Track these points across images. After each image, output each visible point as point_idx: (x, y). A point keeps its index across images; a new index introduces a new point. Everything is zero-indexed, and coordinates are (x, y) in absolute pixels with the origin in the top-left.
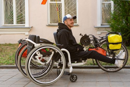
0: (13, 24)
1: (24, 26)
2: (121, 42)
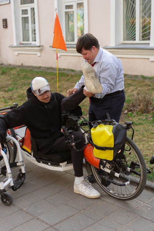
0: (135, 40)
1: (149, 44)
2: (112, 146)
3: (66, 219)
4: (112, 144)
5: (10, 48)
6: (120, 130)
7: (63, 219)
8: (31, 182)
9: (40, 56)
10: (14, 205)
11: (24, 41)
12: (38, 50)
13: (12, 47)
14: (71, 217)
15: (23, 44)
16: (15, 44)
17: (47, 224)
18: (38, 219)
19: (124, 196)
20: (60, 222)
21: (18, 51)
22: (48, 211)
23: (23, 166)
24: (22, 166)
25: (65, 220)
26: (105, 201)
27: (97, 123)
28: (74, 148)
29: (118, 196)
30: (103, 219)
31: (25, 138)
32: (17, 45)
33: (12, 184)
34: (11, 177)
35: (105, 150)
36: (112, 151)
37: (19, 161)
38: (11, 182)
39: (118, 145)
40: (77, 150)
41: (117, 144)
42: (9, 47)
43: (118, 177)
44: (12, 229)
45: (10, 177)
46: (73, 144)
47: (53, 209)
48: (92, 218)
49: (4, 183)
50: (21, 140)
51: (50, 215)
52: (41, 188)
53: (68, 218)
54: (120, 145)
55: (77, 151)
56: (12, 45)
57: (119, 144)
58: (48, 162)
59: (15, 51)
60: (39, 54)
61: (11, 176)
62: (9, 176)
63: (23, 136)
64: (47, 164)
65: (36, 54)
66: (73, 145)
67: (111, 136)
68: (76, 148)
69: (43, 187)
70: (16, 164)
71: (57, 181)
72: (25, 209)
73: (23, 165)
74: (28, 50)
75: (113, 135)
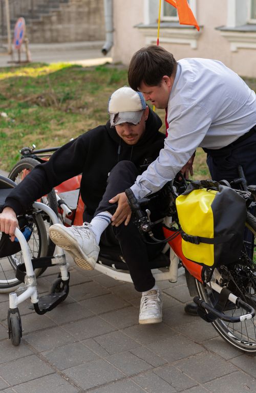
2: (212, 236)
3: (119, 380)
4: (211, 232)
5: (136, 30)
6: (230, 202)
7: (113, 380)
8: (79, 303)
9: (195, 49)
10: (26, 344)
11: (165, 14)
12: (192, 35)
13: (140, 27)
14: (130, 377)
15: (163, 22)
16: (147, 22)
17: (75, 385)
18: (62, 375)
19: (251, 347)
20: (104, 385)
21: (151, 36)
22: (89, 361)
23: (64, 266)
24: (61, 265)
25: (115, 381)
26: (213, 352)
27: (192, 187)
28: (151, 235)
29: (242, 345)
30: (195, 387)
31: (77, 211)
32: (150, 24)
33: (35, 300)
34: (33, 285)
35: (199, 244)
36: (212, 246)
37: (56, 255)
38: (32, 294)
39: (224, 234)
40: (158, 240)
41: (222, 232)
42: (135, 27)
43: (235, 302)
44: (3, 387)
45: (30, 284)
46: (144, 227)
47: (100, 358)
48: (170, 384)
49: (18, 296)
50: (70, 213)
51: (89, 371)
52: (95, 316)
53: (124, 378)
54: (228, 234)
55: (155, 242)
56: (142, 24)
57: (226, 232)
58: (111, 261)
59: (146, 36)
60: (193, 44)
61: (34, 283)
62: (29, 282)
63: (74, 206)
64: (110, 265)
65: (189, 44)
66: (145, 229)
67: (207, 215)
68: (154, 236)
69: (99, 315)
70: (51, 262)
71: (132, 306)
72: (44, 354)
73: (64, 264)
74: (172, 34)
75: (211, 211)
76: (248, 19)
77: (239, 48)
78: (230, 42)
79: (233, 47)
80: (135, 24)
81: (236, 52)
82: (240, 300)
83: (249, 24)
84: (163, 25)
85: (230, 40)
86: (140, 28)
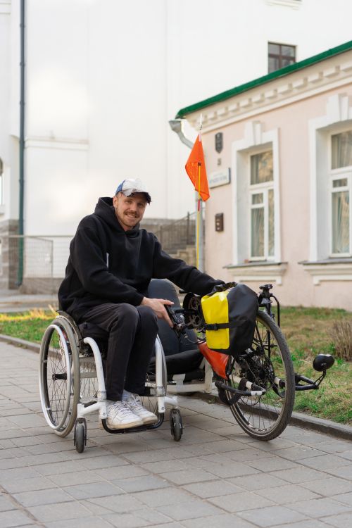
2: (227, 321)
4: (226, 318)
5: (226, 269)
11: (253, 255)
12: (277, 271)
15: (251, 262)
16: (235, 263)
19: (266, 432)
21: (239, 275)
29: (259, 432)
32: (239, 264)
35: (217, 330)
36: (227, 330)
39: (237, 320)
42: (224, 268)
43: (250, 388)
56: (231, 264)
57: (239, 318)
60: (279, 280)
61: (102, 399)
67: (224, 303)
74: (258, 271)
75: (227, 300)
76: (330, 254)
77: (321, 281)
78: (313, 275)
79: (316, 280)
80: (224, 265)
81: (318, 285)
82: (255, 385)
83: (330, 258)
84: (251, 264)
85: (312, 274)
86: (229, 268)
